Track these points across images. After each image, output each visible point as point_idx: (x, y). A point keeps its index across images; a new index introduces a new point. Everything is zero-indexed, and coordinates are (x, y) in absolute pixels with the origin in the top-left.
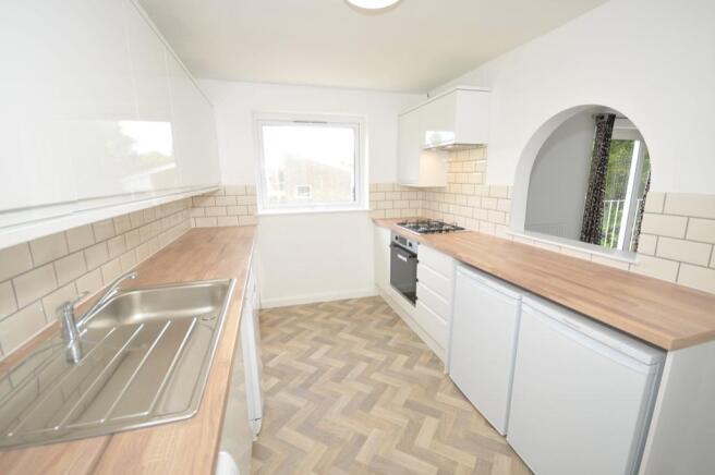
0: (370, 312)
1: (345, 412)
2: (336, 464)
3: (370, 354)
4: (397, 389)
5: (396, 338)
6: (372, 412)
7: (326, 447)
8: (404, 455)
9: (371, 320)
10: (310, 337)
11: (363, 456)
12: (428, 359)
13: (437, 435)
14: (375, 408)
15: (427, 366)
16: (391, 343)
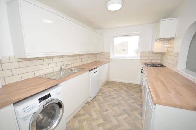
0: (134, 88)
1: (108, 105)
2: (99, 112)
3: (125, 97)
4: (124, 106)
5: (136, 96)
6: (114, 107)
7: (99, 108)
8: (113, 118)
9: (133, 90)
10: (115, 89)
11: (105, 113)
12: (140, 103)
13: (125, 119)
14: (116, 107)
15: (138, 105)
16: (133, 97)
